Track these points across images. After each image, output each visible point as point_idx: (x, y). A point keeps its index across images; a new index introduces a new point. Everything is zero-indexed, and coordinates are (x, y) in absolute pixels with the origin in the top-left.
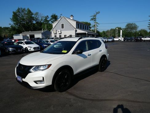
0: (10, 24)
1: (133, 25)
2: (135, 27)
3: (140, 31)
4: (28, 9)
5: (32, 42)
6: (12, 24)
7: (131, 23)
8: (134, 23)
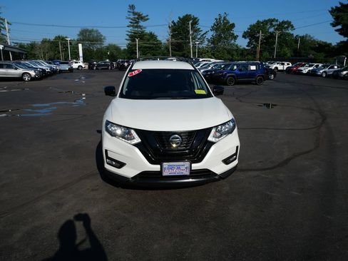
1: (93, 33)
2: (99, 39)
3: (108, 48)
7: (90, 29)
8: (95, 29)
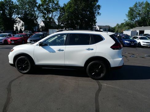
0: (125, 20)
4: (147, 1)
5: (147, 38)
6: (126, 20)
